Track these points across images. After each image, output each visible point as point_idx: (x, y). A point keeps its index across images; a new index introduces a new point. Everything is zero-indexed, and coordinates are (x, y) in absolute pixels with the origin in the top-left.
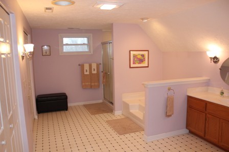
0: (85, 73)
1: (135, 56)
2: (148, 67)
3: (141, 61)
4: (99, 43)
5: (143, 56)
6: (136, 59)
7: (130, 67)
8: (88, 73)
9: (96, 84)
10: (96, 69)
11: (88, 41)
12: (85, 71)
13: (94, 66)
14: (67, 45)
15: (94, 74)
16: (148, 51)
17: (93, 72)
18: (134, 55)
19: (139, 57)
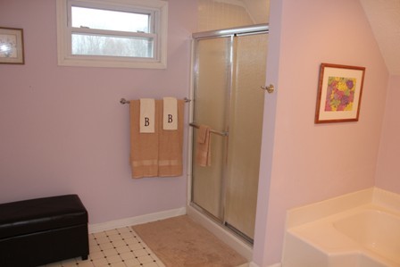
0: (144, 129)
1: (333, 84)
2: (356, 120)
3: (345, 101)
4: (186, 37)
5: (350, 84)
6: (332, 96)
7: (317, 122)
8: (151, 129)
9: (174, 163)
10: (175, 118)
11: (153, 25)
12: (142, 122)
13: (171, 107)
14: (84, 31)
15: (170, 132)
16: (363, 69)
17: (167, 126)
18: (331, 79)
19: (342, 87)
